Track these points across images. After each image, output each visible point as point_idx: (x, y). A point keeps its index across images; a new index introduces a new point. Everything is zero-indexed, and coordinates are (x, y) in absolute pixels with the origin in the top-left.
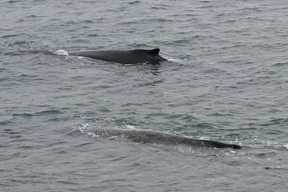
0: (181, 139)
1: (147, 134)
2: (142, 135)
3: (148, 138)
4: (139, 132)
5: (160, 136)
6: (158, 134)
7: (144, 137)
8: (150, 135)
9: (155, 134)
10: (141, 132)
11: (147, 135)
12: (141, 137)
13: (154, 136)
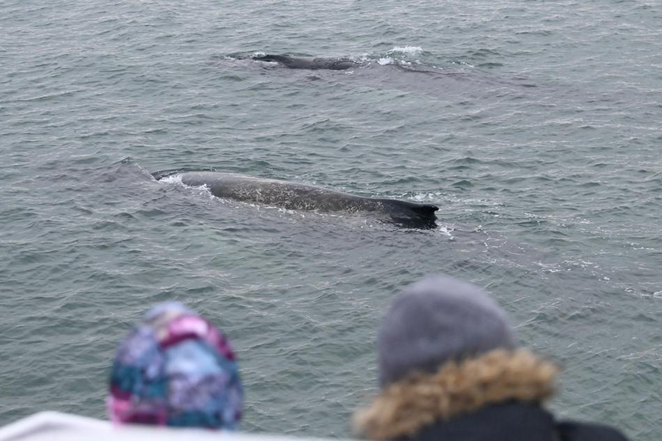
0: (347, 199)
1: (295, 189)
2: (289, 190)
3: (297, 196)
4: (283, 187)
5: (316, 192)
6: (313, 189)
7: (291, 193)
8: (300, 190)
9: (307, 189)
10: (287, 186)
11: (295, 191)
12: (286, 194)
13: (306, 192)
